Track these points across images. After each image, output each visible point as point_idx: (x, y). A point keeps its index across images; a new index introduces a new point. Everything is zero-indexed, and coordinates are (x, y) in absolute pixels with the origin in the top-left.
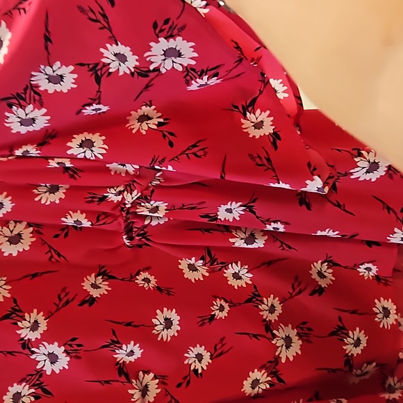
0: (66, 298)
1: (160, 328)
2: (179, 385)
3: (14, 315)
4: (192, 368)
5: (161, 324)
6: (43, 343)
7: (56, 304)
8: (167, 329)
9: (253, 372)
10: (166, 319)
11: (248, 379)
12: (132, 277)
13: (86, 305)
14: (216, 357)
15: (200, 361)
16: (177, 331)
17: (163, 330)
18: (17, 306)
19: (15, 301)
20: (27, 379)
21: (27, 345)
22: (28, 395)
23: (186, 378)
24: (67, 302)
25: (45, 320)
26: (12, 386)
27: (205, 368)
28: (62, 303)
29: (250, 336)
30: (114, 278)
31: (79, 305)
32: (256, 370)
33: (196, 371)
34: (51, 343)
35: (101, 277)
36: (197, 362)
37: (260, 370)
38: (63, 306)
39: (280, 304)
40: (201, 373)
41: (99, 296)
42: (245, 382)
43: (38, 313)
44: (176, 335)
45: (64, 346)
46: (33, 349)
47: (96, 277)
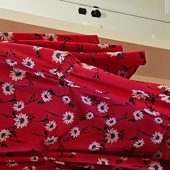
0: (34, 99)
1: (65, 118)
2: (65, 140)
3: (13, 101)
4: (72, 135)
5: (66, 117)
6: (21, 113)
7: (29, 100)
8: (68, 120)
9: (94, 142)
10: (69, 116)
11: (92, 144)
12: (61, 96)
13: (40, 104)
14: (82, 133)
15: (75, 134)
16: (72, 122)
17: (66, 119)
18: (15, 98)
19: (15, 96)
20: (10, 128)
21: (14, 113)
22: (8, 135)
23: (68, 138)
24: (33, 101)
25: (24, 105)
26: (3, 130)
27: (76, 137)
28: (32, 100)
29: (97, 129)
30: (55, 94)
31: (38, 103)
32: (96, 142)
33: (73, 137)
34: (24, 114)
35: (50, 93)
36: (74, 133)
37: (97, 142)
38: (32, 102)
39: (116, 121)
40: (74, 138)
41: (46, 102)
42: (90, 145)
43: (22, 102)
44: (71, 123)
45: (28, 116)
46: (16, 115)
47: (48, 92)
